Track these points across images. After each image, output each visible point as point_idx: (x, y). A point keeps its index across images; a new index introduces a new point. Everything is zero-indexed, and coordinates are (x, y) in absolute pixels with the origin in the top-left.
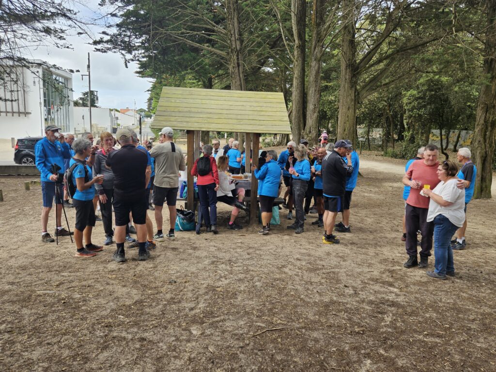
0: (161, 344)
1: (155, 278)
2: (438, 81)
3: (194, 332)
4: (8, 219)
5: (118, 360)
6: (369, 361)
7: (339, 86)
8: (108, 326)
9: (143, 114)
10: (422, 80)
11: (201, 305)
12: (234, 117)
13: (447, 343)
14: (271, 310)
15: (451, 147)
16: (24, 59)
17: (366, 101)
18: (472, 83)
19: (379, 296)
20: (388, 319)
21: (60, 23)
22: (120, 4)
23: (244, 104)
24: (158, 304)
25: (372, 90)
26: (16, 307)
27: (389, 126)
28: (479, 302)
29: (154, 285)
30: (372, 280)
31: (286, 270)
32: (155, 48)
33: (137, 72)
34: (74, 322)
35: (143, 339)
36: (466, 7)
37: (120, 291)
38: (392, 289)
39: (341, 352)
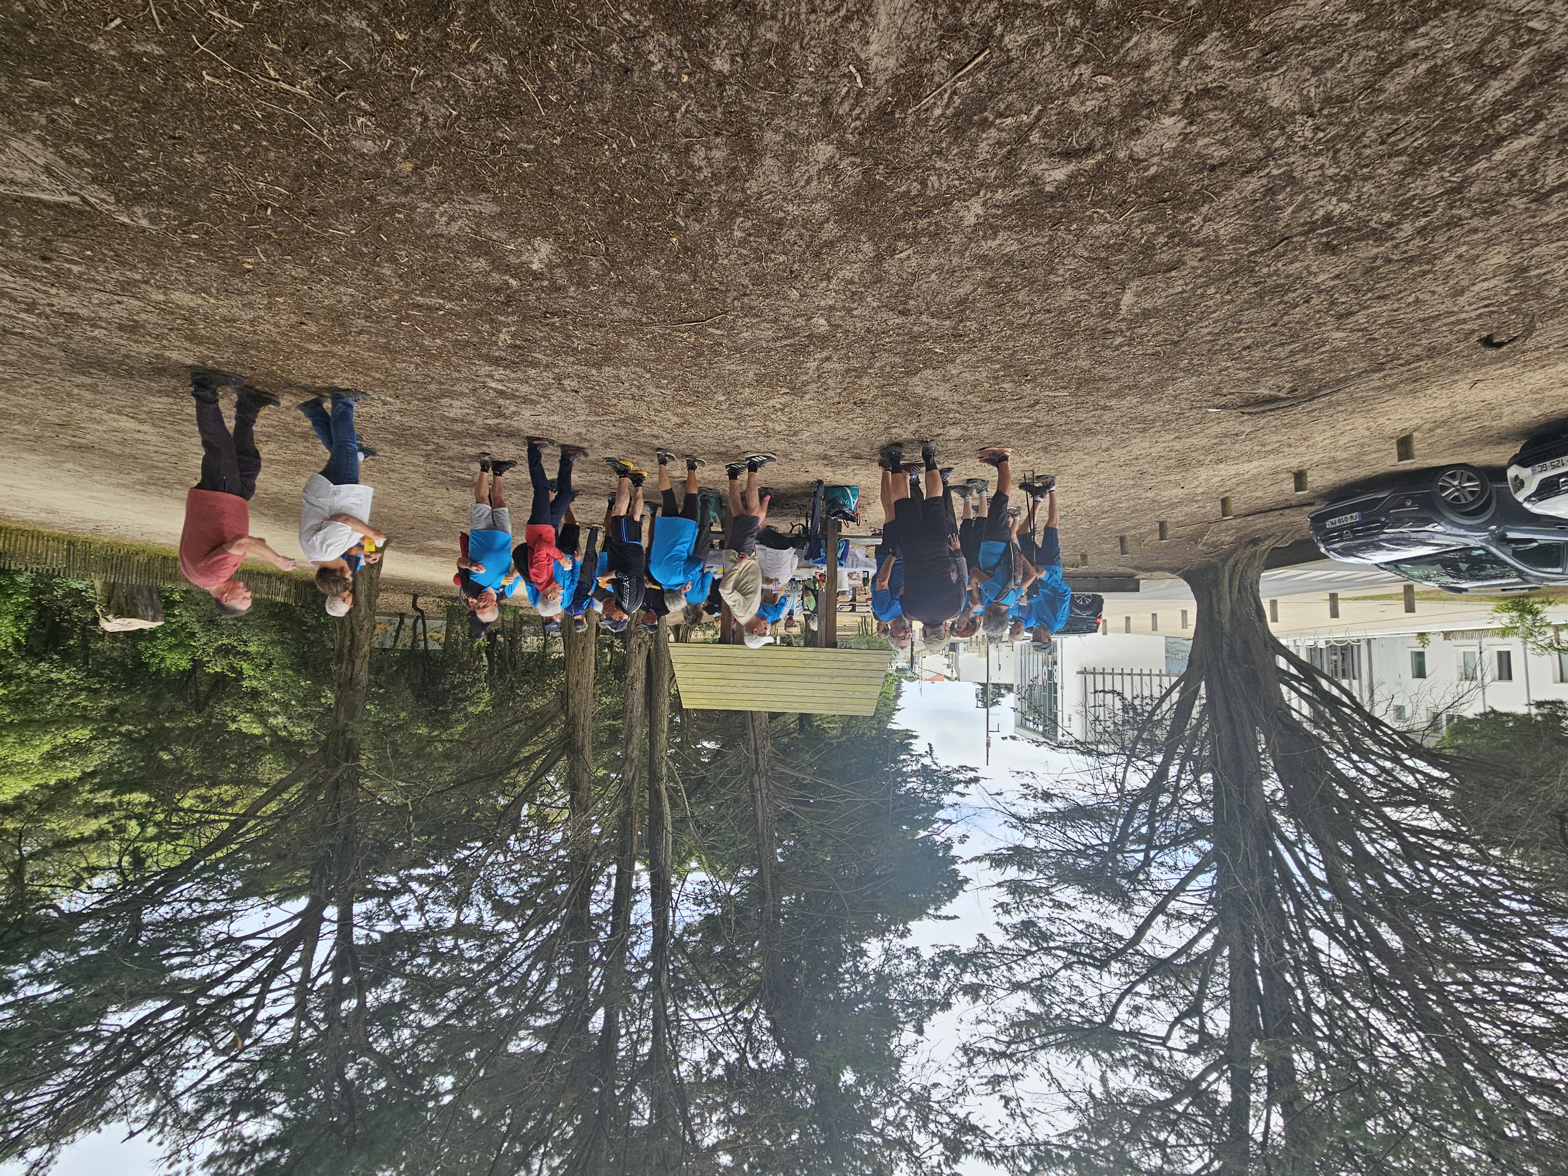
0: (875, 304)
1: (887, 410)
2: (433, 728)
3: (822, 321)
4: (1112, 508)
5: (943, 282)
6: (535, 267)
7: (594, 718)
8: (958, 337)
9: (909, 674)
10: (460, 728)
11: (814, 365)
12: (762, 670)
13: (404, 295)
14: (699, 355)
15: (409, 622)
16: (1083, 753)
17: (550, 695)
18: (377, 724)
19: (519, 375)
20: (504, 336)
21: (1027, 808)
22: (937, 838)
23: (745, 690)
24: (882, 368)
25: (541, 713)
26: (1099, 371)
27: (512, 656)
28: (353, 363)
29: (889, 399)
30: (532, 402)
31: (675, 420)
32: (886, 775)
33: (916, 737)
34: (1011, 344)
35: (903, 313)
36: (393, 843)
37: (940, 392)
38: (500, 387)
39: (582, 283)
